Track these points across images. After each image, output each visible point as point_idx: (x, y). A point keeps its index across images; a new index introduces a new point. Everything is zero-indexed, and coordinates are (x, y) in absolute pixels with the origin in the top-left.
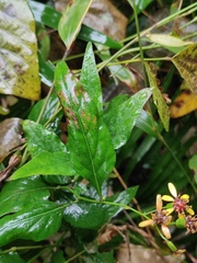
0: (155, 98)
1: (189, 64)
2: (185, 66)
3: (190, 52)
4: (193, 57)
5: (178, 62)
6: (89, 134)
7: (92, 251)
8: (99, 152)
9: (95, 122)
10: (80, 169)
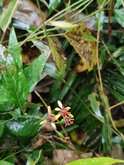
0: (54, 56)
1: (75, 37)
2: (73, 38)
3: (75, 30)
4: (78, 33)
5: (69, 36)
6: (13, 77)
7: (30, 150)
8: (20, 87)
9: (15, 70)
10: (10, 98)
